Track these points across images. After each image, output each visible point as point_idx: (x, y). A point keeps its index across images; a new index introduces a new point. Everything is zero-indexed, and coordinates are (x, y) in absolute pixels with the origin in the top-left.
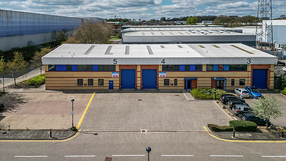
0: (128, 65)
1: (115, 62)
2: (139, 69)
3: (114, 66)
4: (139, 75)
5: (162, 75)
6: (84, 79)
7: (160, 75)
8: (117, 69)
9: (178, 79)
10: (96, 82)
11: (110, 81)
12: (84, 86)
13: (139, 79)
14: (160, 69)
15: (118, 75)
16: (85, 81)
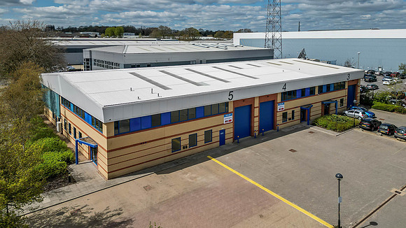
0: (244, 100)
1: (231, 97)
2: (257, 104)
3: (227, 104)
4: (256, 112)
5: (281, 107)
6: (182, 137)
7: (279, 107)
8: (231, 109)
9: (296, 110)
10: (201, 138)
11: (221, 131)
12: (182, 150)
13: (256, 119)
14: (279, 100)
15: (231, 118)
16: (185, 141)
